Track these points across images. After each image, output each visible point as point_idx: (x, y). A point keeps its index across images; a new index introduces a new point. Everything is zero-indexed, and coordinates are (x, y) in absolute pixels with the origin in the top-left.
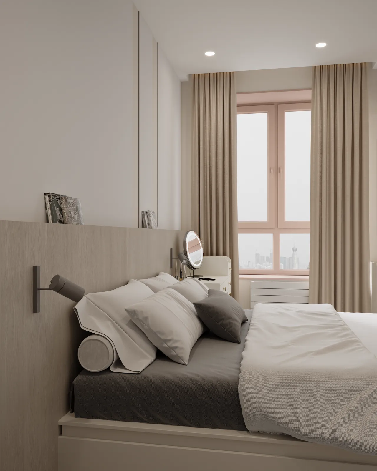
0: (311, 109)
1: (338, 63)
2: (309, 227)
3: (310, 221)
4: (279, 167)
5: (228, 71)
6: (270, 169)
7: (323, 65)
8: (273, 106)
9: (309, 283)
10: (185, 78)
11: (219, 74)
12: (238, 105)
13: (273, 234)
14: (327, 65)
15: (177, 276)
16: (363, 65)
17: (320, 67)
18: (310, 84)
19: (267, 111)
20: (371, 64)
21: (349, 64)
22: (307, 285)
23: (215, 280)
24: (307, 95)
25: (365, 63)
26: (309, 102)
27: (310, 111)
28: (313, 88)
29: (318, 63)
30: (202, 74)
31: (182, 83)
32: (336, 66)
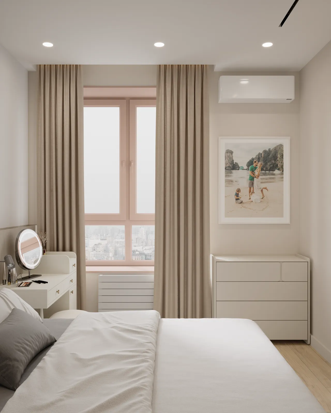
0: (156, 106)
1: (181, 64)
2: (154, 220)
3: (155, 214)
4: (130, 160)
5: (75, 64)
6: (121, 162)
7: (167, 64)
8: (125, 100)
9: (153, 276)
10: (32, 68)
11: (65, 66)
12: (85, 98)
13: (125, 226)
14: (171, 64)
15: (5, 280)
16: (204, 67)
17: (164, 66)
18: (155, 82)
19: (119, 106)
20: (212, 66)
21: (191, 65)
22: (152, 277)
23: (47, 282)
24: (152, 92)
25: (206, 65)
26: (154, 98)
27: (155, 108)
28: (158, 87)
29: (163, 63)
30: (48, 65)
31: (30, 73)
32: (179, 66)
